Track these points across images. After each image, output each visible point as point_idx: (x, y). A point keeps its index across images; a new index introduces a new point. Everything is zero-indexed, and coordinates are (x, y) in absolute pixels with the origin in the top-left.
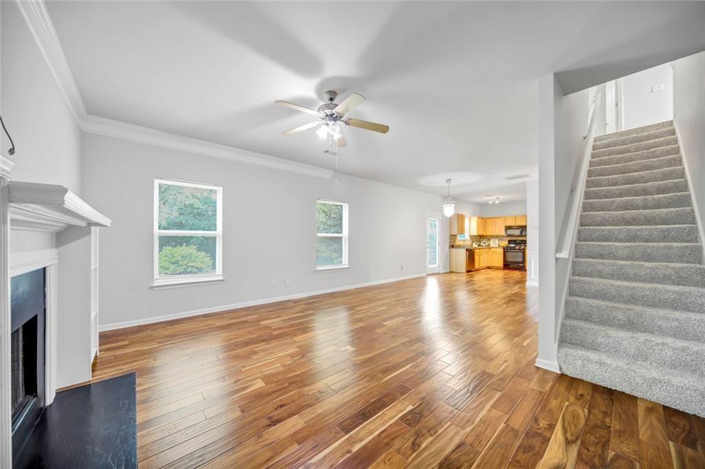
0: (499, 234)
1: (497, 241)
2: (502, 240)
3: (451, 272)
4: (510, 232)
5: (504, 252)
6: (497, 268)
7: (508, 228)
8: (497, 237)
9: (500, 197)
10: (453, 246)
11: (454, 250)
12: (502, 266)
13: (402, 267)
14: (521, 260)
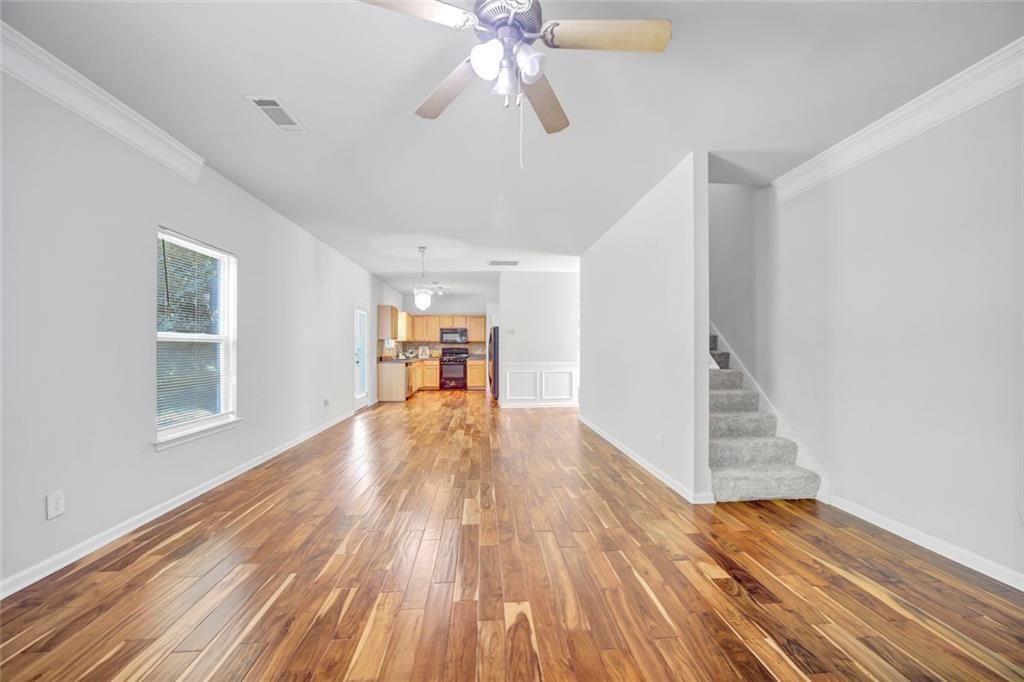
0: (432, 340)
1: (428, 351)
2: (433, 348)
3: (380, 402)
4: (448, 337)
5: (441, 365)
6: (432, 390)
7: (443, 332)
8: (427, 344)
9: (444, 286)
10: (381, 359)
11: (382, 365)
12: (438, 385)
13: (326, 403)
14: (461, 375)
